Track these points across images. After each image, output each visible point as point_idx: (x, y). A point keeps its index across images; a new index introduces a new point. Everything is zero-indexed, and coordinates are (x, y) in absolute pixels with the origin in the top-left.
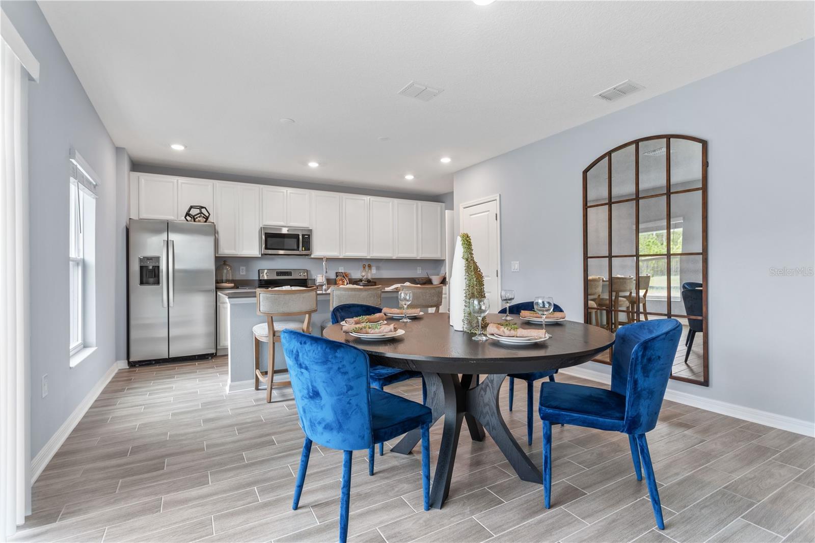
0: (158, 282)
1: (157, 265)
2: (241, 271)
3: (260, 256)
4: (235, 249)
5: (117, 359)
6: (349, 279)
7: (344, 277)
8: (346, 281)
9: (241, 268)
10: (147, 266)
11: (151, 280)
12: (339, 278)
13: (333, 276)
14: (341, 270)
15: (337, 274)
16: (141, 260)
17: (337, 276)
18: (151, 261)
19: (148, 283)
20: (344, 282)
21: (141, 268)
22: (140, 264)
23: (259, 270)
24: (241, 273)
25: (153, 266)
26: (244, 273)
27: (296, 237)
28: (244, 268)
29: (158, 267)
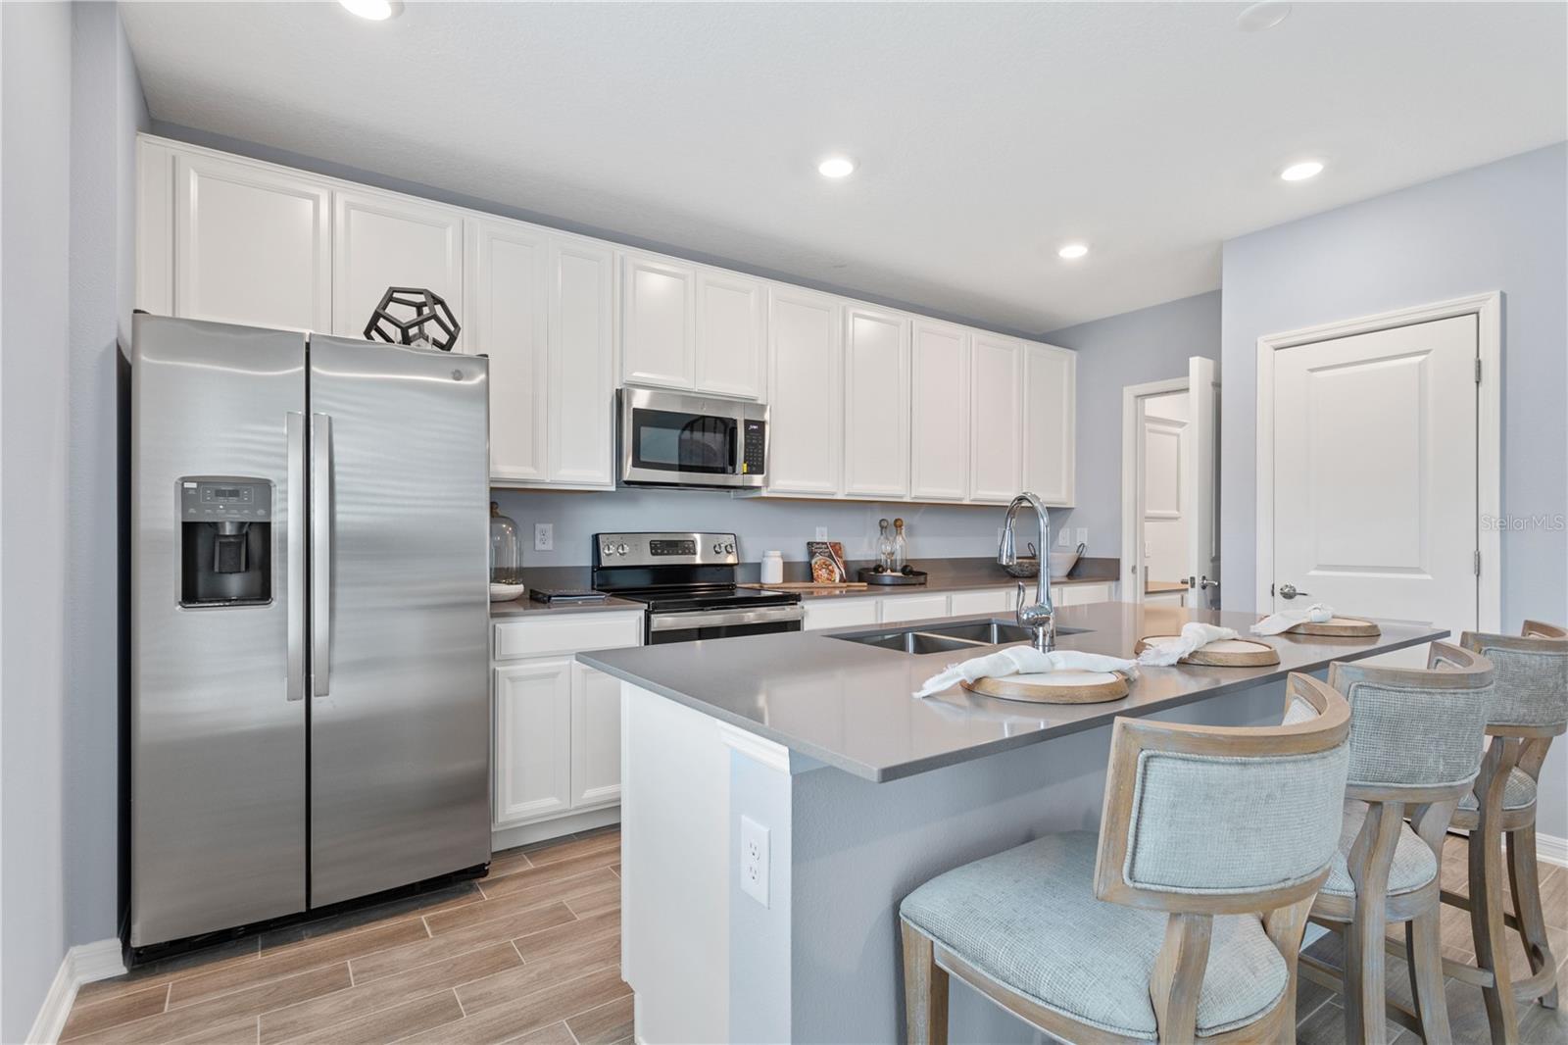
0: (262, 593)
1: (259, 516)
2: (538, 536)
3: (613, 489)
4: (534, 464)
5: (74, 934)
6: (846, 564)
7: (831, 556)
8: (837, 570)
9: (539, 526)
10: (215, 524)
11: (235, 583)
12: (817, 560)
13: (800, 556)
14: (821, 535)
15: (812, 548)
16: (186, 498)
17: (812, 554)
18: (233, 500)
19: (220, 598)
20: (832, 571)
21: (189, 530)
22: (184, 510)
23: (596, 538)
24: (539, 546)
25: (242, 525)
26: (549, 546)
27: (728, 427)
28: (549, 527)
29: (265, 528)
